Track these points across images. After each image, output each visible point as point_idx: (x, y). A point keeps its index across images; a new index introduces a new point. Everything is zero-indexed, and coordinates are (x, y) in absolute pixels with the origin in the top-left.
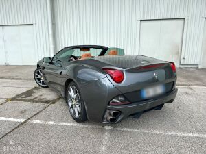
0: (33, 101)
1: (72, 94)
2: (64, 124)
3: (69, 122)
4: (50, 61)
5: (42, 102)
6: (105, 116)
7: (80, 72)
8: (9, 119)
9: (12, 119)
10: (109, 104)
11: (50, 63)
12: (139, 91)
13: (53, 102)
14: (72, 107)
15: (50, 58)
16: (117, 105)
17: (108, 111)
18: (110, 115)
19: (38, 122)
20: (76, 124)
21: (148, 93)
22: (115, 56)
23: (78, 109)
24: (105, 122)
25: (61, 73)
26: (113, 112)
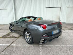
0: (10, 37)
1: (27, 34)
2: (24, 45)
3: (26, 44)
4: (16, 22)
5: (14, 38)
7: (28, 26)
10: (42, 37)
13: (18, 37)
14: (27, 39)
16: (45, 37)
17: (42, 39)
18: (42, 41)
19: (14, 45)
20: (29, 45)
21: (54, 32)
23: (30, 39)
24: (40, 43)
25: (22, 27)
26: (43, 40)
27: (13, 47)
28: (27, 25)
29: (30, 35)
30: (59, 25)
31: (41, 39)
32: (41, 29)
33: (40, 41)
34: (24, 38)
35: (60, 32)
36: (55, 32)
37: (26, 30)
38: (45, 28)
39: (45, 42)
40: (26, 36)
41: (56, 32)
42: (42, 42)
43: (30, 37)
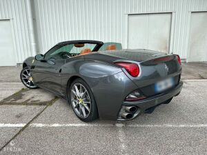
1: (78, 93)
2: (71, 125)
3: (77, 123)
4: (42, 58)
6: (120, 113)
7: (81, 68)
8: (6, 125)
9: (9, 125)
10: (125, 100)
11: (42, 61)
12: (153, 85)
14: (78, 107)
15: (42, 55)
17: (124, 107)
18: (126, 111)
19: (41, 125)
20: (84, 125)
21: (160, 86)
22: (114, 51)
23: (87, 108)
25: (60, 71)
26: (129, 108)
27: (38, 130)
28: (76, 66)
31: (121, 107)
32: (121, 76)
33: (120, 111)
34: (70, 103)
35: (178, 84)
36: (162, 86)
37: (73, 79)
40: (76, 99)
41: (166, 84)
42: (126, 114)
43: (87, 100)
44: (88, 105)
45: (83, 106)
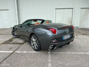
1: (34, 40)
2: (30, 52)
3: (32, 51)
4: (20, 26)
5: (18, 44)
7: (35, 30)
8: (5, 52)
10: (51, 42)
11: (20, 27)
12: (62, 37)
14: (33, 45)
17: (50, 45)
18: (51, 47)
19: (19, 52)
21: (65, 38)
23: (37, 45)
24: (49, 50)
25: (27, 31)
26: (52, 45)
28: (33, 29)
29: (38, 41)
30: (71, 29)
31: (49, 45)
32: (50, 33)
33: (49, 47)
34: (30, 44)
35: (72, 37)
37: (32, 34)
38: (54, 32)
39: (55, 48)
40: (33, 42)
41: (67, 37)
43: (37, 42)
44: (37, 44)
45: (35, 45)
